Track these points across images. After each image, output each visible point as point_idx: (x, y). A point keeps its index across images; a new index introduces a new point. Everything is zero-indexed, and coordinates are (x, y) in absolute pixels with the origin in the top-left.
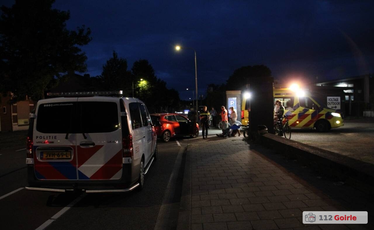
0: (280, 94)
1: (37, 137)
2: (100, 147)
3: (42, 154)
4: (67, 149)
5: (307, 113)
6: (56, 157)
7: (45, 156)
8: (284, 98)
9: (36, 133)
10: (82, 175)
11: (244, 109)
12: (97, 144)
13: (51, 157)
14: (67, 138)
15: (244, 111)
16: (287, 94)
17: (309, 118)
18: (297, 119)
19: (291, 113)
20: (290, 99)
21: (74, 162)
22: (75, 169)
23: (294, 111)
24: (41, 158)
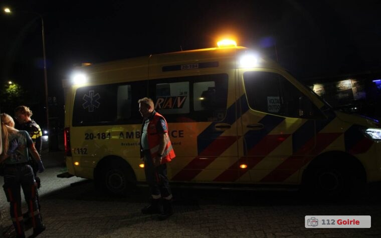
0: (177, 68)
5: (275, 132)
8: (193, 80)
11: (71, 124)
15: (68, 129)
16: (202, 65)
17: (285, 150)
18: (241, 154)
19: (222, 132)
20: (212, 84)
23: (229, 127)
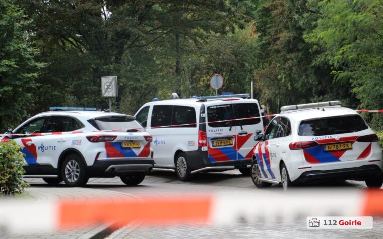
1: (209, 131)
2: (250, 135)
3: (212, 143)
4: (230, 138)
6: (223, 144)
7: (215, 144)
9: (208, 128)
10: (240, 156)
12: (249, 133)
13: (219, 145)
14: (230, 130)
21: (235, 147)
22: (236, 151)
24: (213, 146)
